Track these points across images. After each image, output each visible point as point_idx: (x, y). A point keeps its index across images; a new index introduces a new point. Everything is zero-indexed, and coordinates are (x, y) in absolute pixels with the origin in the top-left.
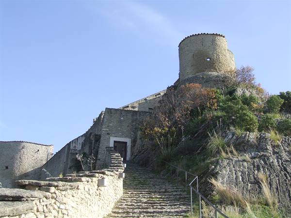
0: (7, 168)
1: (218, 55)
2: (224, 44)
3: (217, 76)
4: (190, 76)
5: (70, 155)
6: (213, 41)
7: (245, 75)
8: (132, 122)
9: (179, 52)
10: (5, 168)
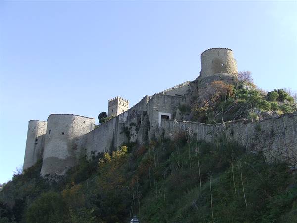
0: (63, 134)
1: (228, 62)
2: (232, 55)
3: (228, 76)
4: (211, 75)
5: (119, 125)
6: (226, 54)
7: (246, 77)
8: (172, 103)
9: (201, 59)
10: (61, 134)
